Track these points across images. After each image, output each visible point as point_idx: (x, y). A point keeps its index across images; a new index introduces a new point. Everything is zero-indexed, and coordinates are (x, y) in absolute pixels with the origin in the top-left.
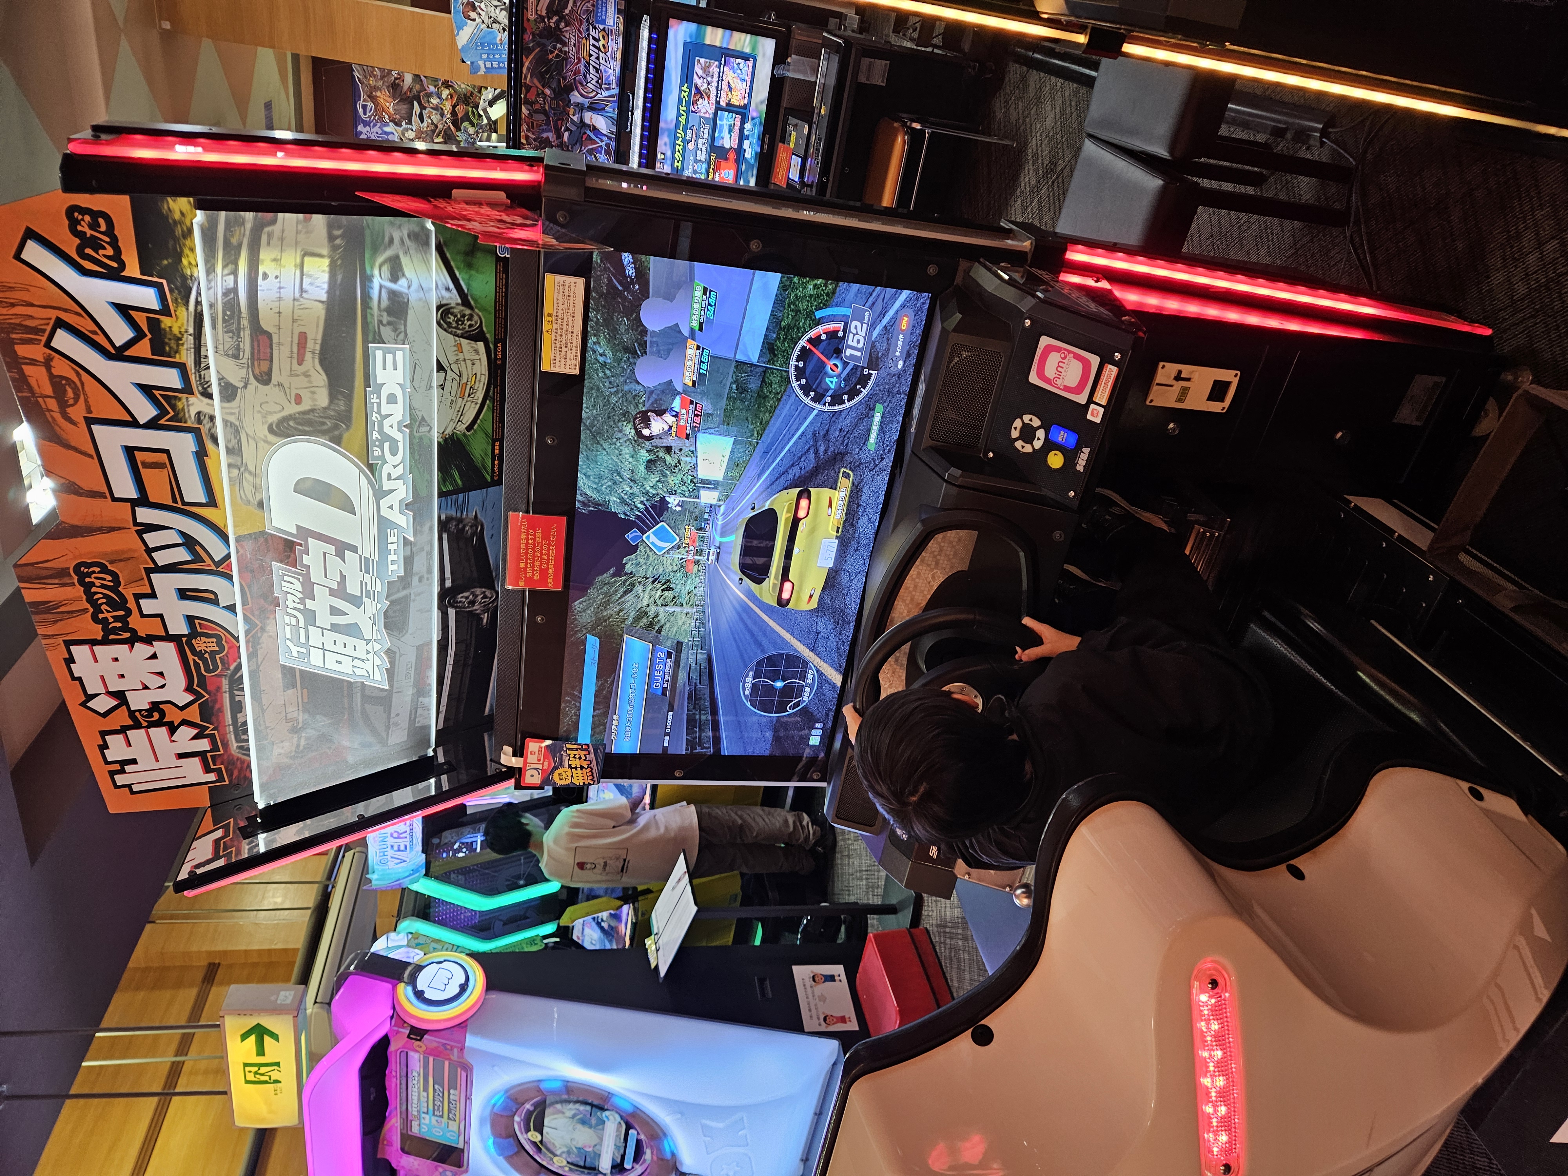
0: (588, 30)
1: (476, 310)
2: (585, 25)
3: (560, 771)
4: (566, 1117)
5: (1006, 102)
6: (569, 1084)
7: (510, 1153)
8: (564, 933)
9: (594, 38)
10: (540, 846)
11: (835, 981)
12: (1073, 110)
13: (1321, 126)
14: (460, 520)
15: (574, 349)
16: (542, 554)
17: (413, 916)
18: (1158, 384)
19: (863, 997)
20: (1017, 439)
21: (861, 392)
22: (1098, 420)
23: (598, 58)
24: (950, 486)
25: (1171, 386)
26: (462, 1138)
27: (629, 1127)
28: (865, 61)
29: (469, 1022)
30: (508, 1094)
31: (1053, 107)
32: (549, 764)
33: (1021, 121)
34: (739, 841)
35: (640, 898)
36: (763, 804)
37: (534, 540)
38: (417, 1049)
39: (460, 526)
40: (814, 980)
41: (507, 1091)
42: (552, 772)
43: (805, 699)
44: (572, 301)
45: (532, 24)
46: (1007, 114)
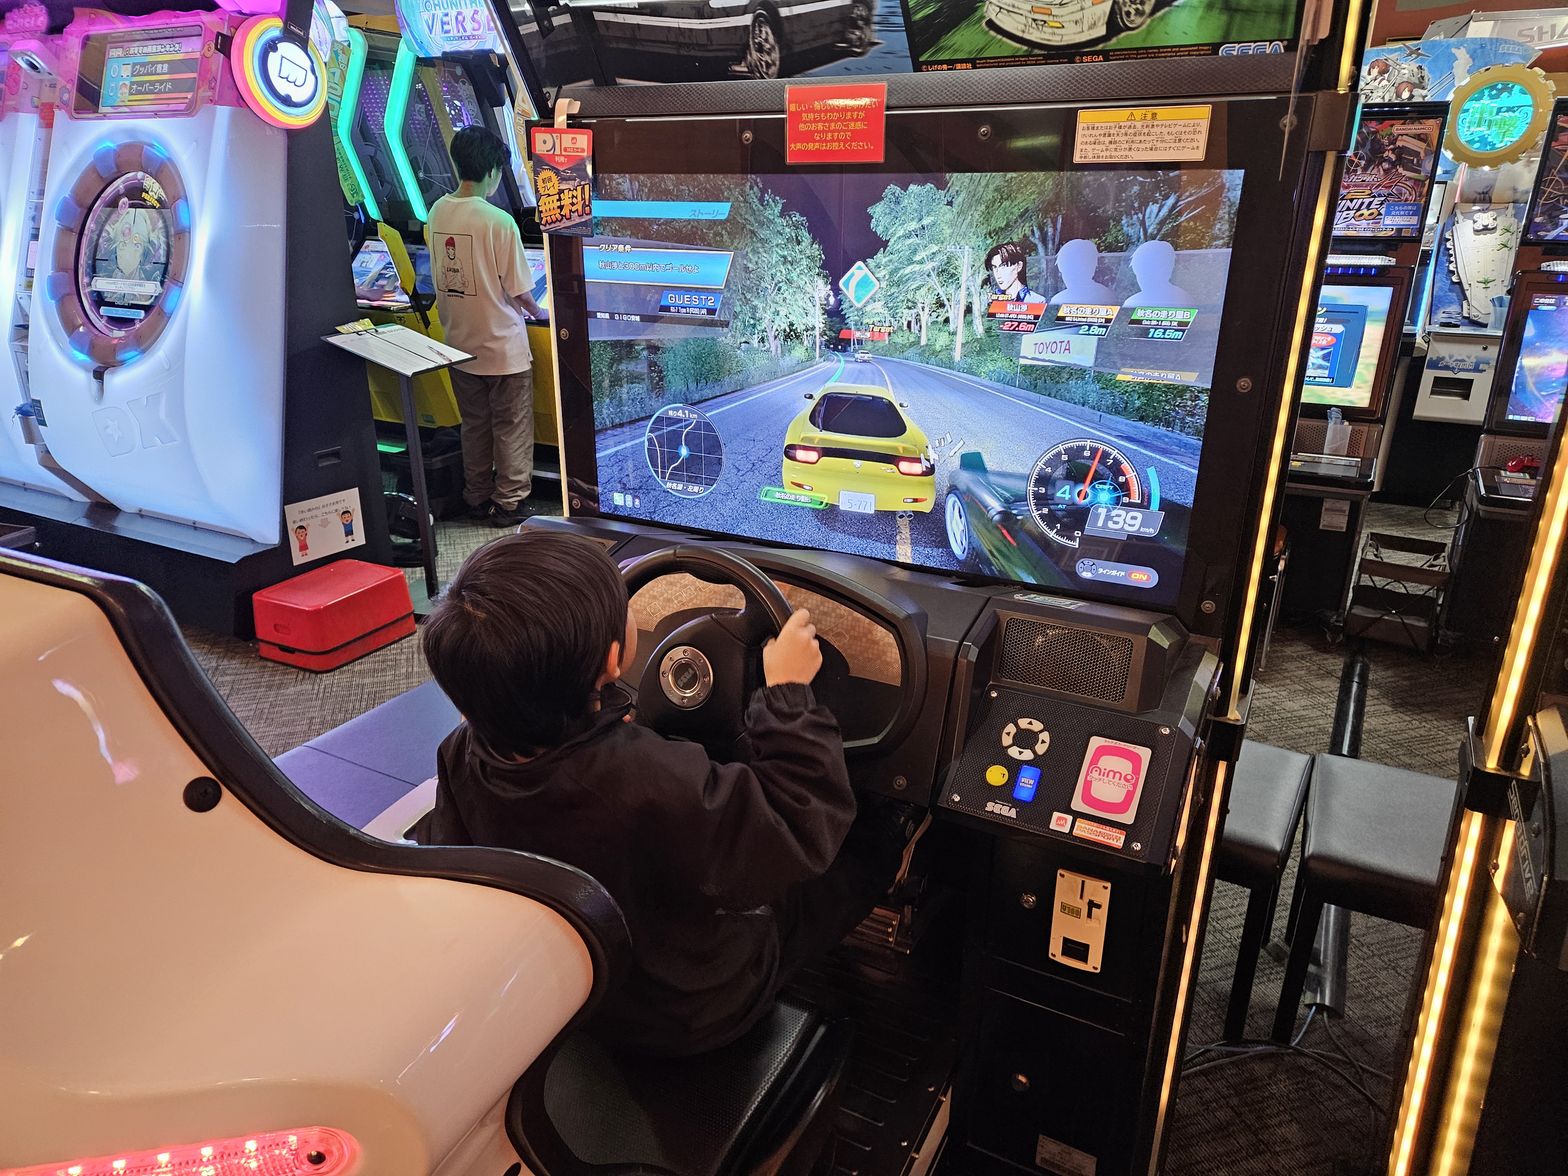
0: (1380, 196)
1: (1149, 21)
2: (1385, 191)
3: (555, 179)
4: (149, 234)
5: (1303, 658)
6: (187, 234)
7: (99, 170)
8: (369, 230)
9: (1370, 203)
10: (468, 193)
11: (347, 535)
12: (1305, 729)
13: (1327, 1003)
14: (868, 21)
15: (1108, 153)
16: (833, 132)
17: (370, 47)
18: (1083, 882)
19: (332, 568)
20: (1017, 725)
21: (1052, 529)
22: (1053, 826)
23: (1348, 209)
24: (955, 648)
25: (1081, 897)
26: (109, 110)
27: (147, 309)
28: (1346, 506)
29: (245, 109)
30: (166, 161)
31: (1305, 708)
32: (562, 164)
33: (1286, 674)
34: (494, 421)
35: (417, 313)
36: (536, 446)
37: (852, 120)
38: (207, 47)
39: (860, 23)
40: (344, 513)
41: (169, 159)
42: (552, 168)
43: (669, 485)
44: (1173, 145)
45: (1387, 131)
46: (1291, 659)
